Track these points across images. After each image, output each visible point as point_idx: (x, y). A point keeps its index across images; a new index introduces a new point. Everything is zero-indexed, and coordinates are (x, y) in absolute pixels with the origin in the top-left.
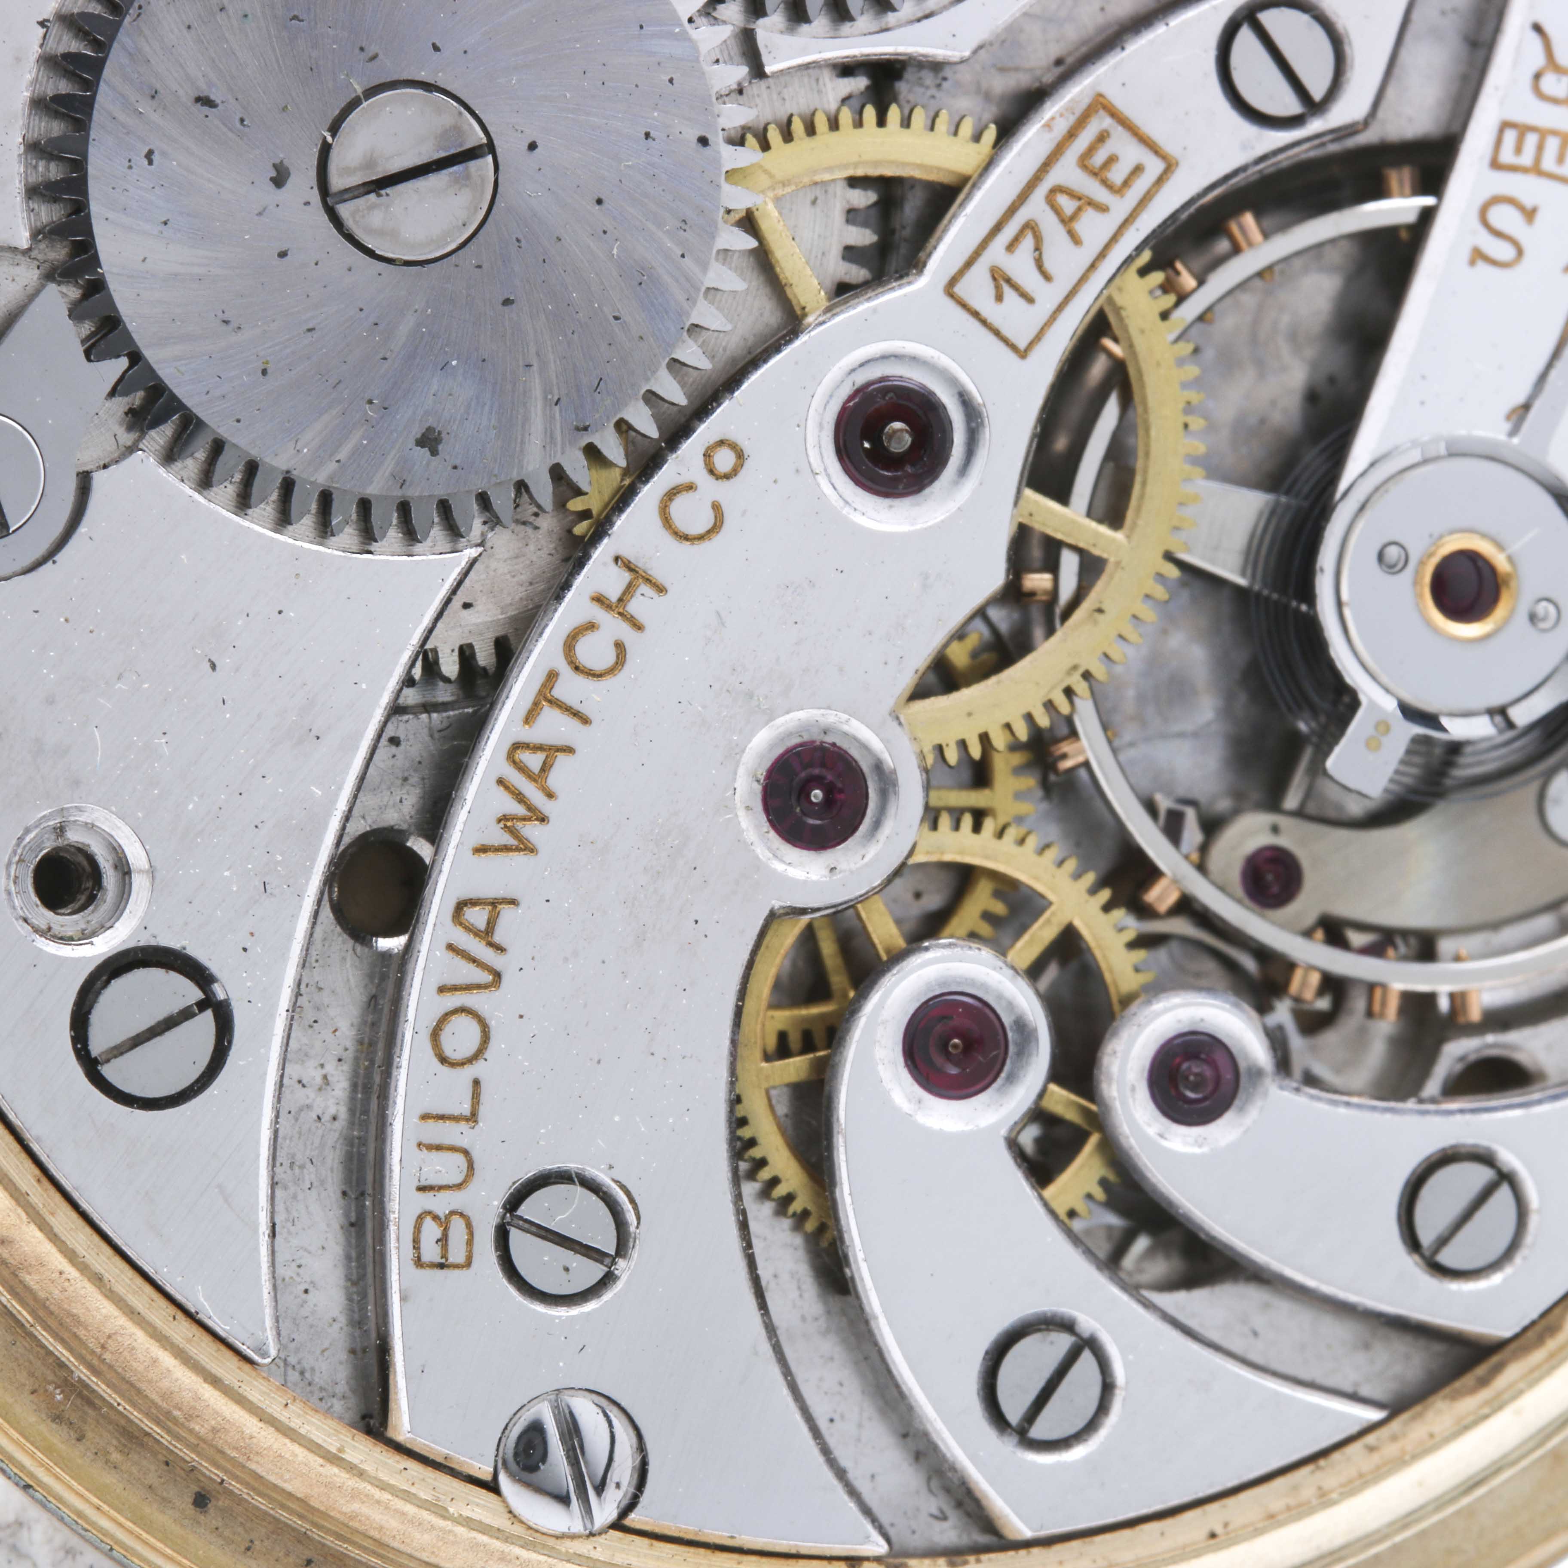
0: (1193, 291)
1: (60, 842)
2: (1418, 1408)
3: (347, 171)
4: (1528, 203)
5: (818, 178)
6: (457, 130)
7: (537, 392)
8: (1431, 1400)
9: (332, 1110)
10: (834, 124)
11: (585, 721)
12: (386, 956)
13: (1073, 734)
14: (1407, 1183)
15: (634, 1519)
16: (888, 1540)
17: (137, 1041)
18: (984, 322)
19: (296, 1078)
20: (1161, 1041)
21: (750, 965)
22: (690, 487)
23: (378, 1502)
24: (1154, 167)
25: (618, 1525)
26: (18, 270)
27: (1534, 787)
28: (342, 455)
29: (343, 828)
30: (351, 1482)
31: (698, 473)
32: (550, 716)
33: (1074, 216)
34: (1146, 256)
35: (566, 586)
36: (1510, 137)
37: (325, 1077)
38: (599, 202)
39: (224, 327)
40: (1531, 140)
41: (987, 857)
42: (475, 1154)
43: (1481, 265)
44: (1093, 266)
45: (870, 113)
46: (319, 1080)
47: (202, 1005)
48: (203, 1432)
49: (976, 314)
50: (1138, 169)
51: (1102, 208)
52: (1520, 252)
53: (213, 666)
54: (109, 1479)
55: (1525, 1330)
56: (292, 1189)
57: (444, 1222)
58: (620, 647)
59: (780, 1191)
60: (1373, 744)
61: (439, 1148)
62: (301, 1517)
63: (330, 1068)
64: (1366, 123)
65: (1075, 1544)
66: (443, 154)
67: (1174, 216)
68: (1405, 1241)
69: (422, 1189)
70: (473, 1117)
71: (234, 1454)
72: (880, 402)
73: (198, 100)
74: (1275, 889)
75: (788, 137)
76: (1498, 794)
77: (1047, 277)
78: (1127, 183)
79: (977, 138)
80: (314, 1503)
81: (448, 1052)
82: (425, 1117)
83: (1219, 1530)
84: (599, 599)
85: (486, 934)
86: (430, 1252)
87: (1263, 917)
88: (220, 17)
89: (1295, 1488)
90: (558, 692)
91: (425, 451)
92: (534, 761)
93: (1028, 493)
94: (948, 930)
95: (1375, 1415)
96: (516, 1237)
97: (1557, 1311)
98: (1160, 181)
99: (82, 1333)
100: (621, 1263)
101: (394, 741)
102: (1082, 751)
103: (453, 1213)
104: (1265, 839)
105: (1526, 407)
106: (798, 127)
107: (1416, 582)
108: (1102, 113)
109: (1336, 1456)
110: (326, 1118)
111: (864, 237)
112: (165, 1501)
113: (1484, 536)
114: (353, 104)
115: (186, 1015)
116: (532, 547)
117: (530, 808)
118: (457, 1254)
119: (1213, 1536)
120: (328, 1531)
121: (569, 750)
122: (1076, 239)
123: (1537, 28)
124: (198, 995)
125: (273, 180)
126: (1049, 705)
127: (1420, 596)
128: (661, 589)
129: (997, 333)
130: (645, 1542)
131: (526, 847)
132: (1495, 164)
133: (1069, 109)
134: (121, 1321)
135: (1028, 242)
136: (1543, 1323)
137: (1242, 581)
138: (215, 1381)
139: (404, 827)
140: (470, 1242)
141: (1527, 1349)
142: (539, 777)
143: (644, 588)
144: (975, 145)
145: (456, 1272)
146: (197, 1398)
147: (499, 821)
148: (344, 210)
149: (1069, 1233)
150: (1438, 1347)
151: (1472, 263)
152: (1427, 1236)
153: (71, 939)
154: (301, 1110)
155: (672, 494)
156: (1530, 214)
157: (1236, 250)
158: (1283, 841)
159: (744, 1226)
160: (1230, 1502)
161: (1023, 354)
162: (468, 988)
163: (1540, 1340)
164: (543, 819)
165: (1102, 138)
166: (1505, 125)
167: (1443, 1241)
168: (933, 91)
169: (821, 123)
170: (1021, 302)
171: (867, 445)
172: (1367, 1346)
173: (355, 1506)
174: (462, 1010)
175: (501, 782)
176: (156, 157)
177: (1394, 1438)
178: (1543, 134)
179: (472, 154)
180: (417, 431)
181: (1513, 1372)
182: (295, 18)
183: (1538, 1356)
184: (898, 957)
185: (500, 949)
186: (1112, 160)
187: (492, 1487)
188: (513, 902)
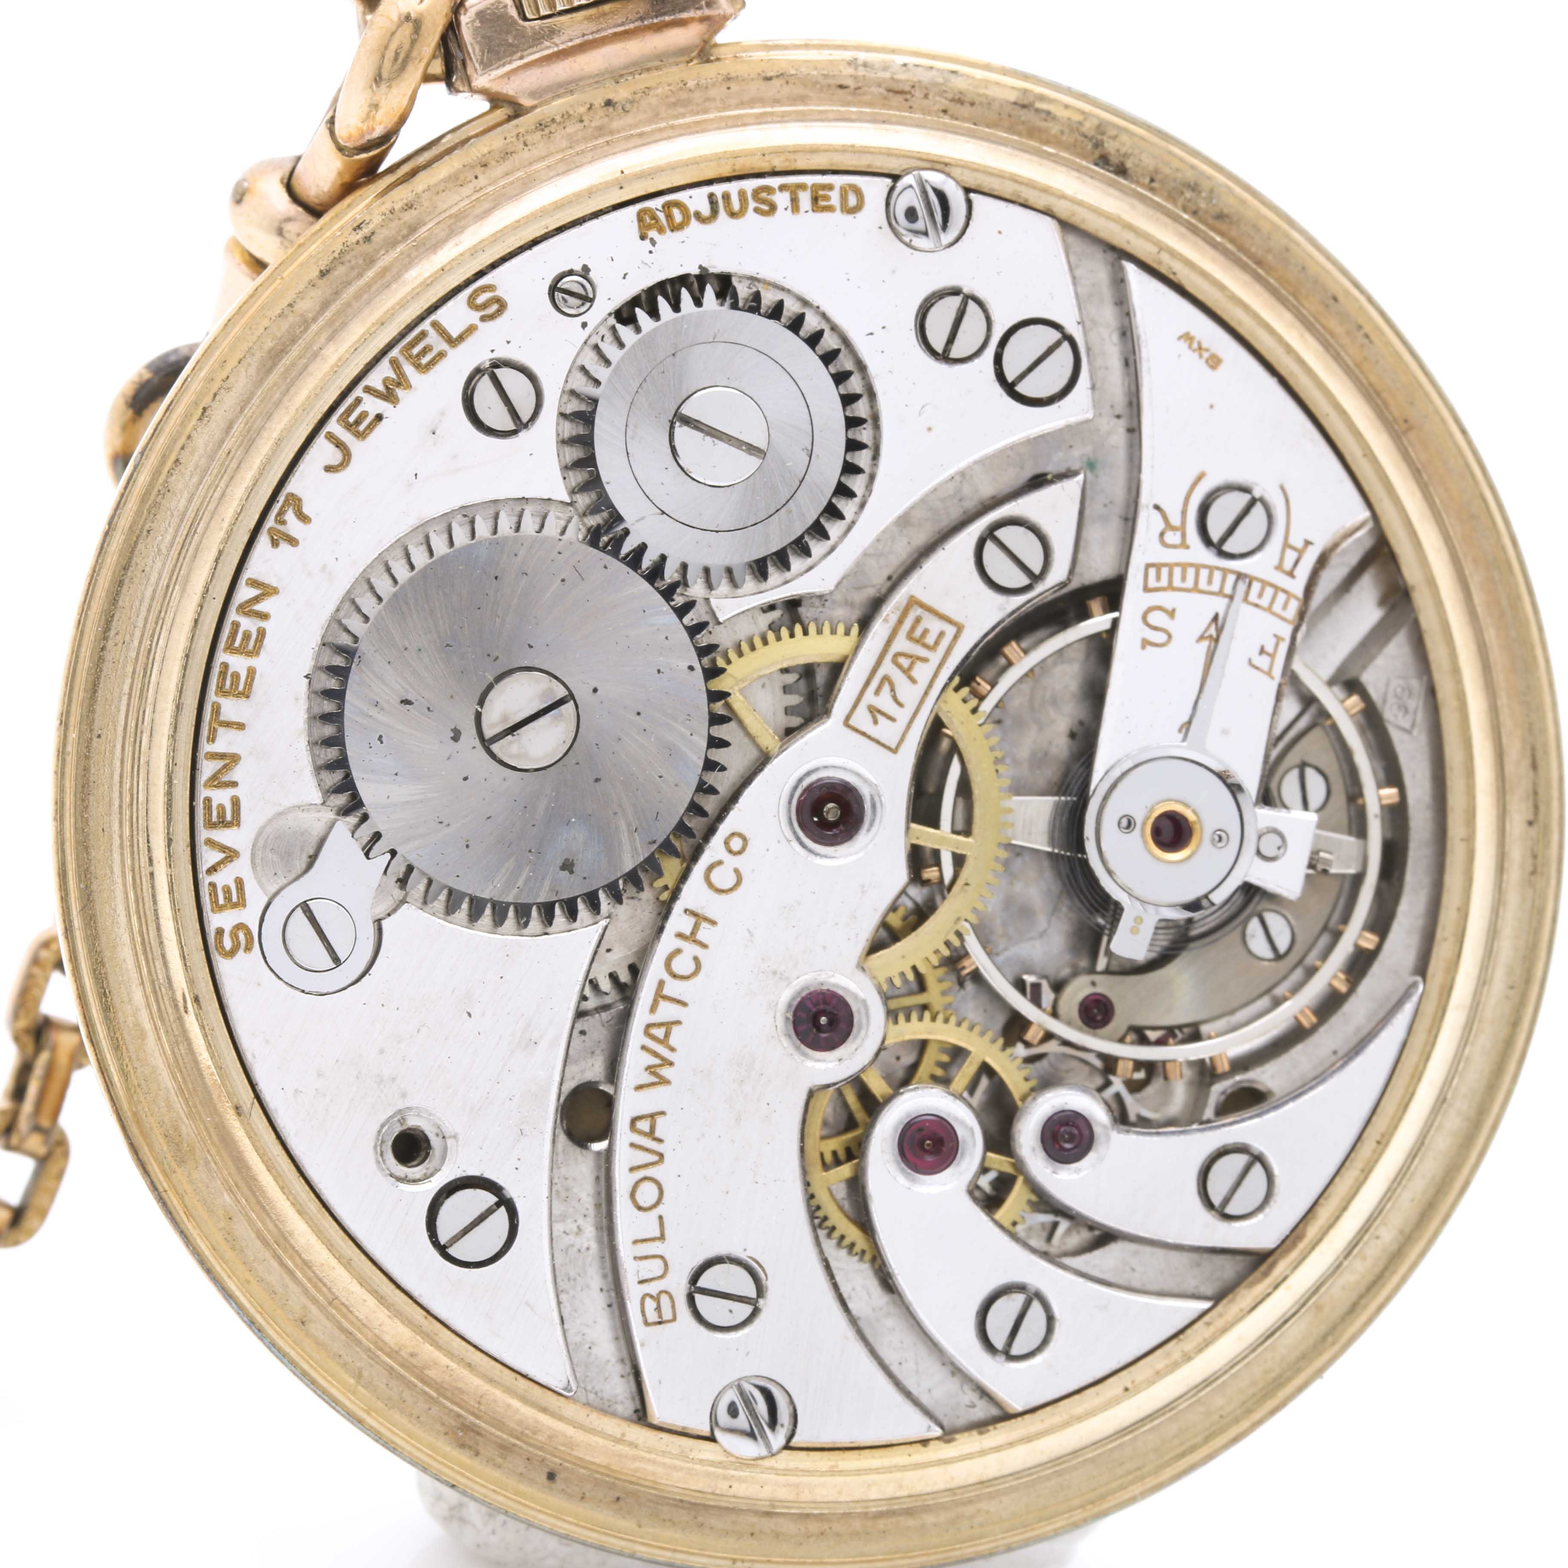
0: (989, 692)
1: (405, 1127)
2: (1231, 1296)
3: (493, 726)
4: (1169, 608)
5: (761, 674)
6: (551, 690)
7: (623, 826)
8: (1237, 1290)
9: (586, 1245)
10: (765, 642)
11: (684, 1004)
12: (598, 1153)
13: (966, 954)
14: (1200, 1173)
15: (794, 1442)
16: (942, 1427)
17: (466, 1231)
18: (869, 737)
19: (562, 1229)
20: (1045, 1119)
21: (804, 1121)
22: (720, 863)
23: (649, 1460)
24: (950, 631)
25: (787, 1447)
26: (320, 814)
27: (1239, 929)
28: (520, 883)
29: (560, 1090)
30: (632, 1452)
31: (722, 854)
32: (663, 1005)
33: (911, 667)
34: (957, 680)
35: (661, 929)
36: (1152, 572)
37: (578, 1227)
38: (639, 714)
39: (440, 826)
40: (1165, 571)
41: (930, 1033)
42: (667, 1257)
43: (1149, 648)
44: (926, 693)
45: (784, 632)
46: (575, 1229)
47: (498, 1205)
48: (543, 1440)
49: (864, 734)
50: (942, 634)
51: (925, 660)
52: (1170, 636)
53: (470, 1015)
54: (496, 1474)
55: (1283, 1241)
56: (572, 1293)
57: (657, 1299)
58: (696, 959)
59: (846, 1242)
60: (1134, 931)
61: (646, 1258)
62: (608, 1476)
63: (581, 1221)
64: (1069, 580)
65: (1048, 1409)
66: (545, 705)
67: (967, 657)
68: (1205, 1205)
69: (641, 1282)
70: (662, 1237)
71: (563, 1448)
72: (817, 794)
73: (402, 702)
74: (1099, 1018)
75: (740, 654)
76: (1217, 940)
77: (901, 705)
78: (937, 643)
79: (847, 633)
80: (613, 1467)
81: (642, 1204)
82: (635, 1242)
83: (1129, 1386)
84: (680, 935)
85: (651, 1134)
86: (652, 1316)
87: (1095, 1035)
88: (406, 653)
89: (1169, 1354)
90: (666, 991)
91: (566, 873)
92: (660, 1033)
93: (914, 826)
94: (914, 1082)
95: (1206, 1305)
96: (699, 1298)
97: (1301, 1226)
98: (956, 637)
99: (465, 1397)
100: (761, 1302)
101: (583, 1033)
102: (973, 963)
103: (661, 1292)
104: (1088, 991)
105: (1189, 723)
106: (745, 647)
107: (1143, 835)
108: (915, 606)
109: (1189, 1332)
110: (583, 1249)
111: (795, 700)
112: (532, 1481)
113: (1177, 801)
114: (490, 687)
115: (489, 1212)
116: (639, 911)
117: (662, 1058)
118: (667, 1314)
119: (1126, 1389)
120: (625, 1481)
121: (678, 1022)
122: (913, 681)
123: (1157, 507)
124: (495, 1199)
125: (452, 738)
126: (947, 944)
127: (1145, 842)
128: (713, 923)
129: (878, 742)
130: (804, 1453)
131: (664, 1081)
132: (1146, 589)
133: (897, 608)
134: (486, 1387)
135: (886, 688)
136: (1294, 1234)
137: (1049, 849)
138: (544, 1410)
139: (597, 1079)
140: (673, 1307)
141: (1288, 1251)
142: (664, 1041)
143: (704, 925)
144: (847, 638)
145: (669, 1325)
146: (537, 1421)
147: (646, 1069)
148: (495, 747)
149: (1014, 1236)
150: (1239, 1258)
151: (1143, 647)
152: (1217, 1200)
153: (419, 1180)
154: (567, 1249)
155: (711, 868)
156: (1171, 614)
157: (1010, 664)
158: (1099, 990)
159: (828, 1267)
160: (1132, 1368)
161: (895, 751)
162: (646, 1166)
163: (1294, 1245)
164: (671, 1064)
165: (918, 620)
166: (1148, 566)
167: (1227, 1200)
168: (821, 609)
169: (758, 642)
170: (888, 722)
171: (816, 819)
172: (1198, 1265)
173: (637, 1464)
174: (646, 1178)
175: (643, 1048)
176: (384, 739)
177: (1220, 1315)
178: (1171, 566)
179: (561, 702)
180: (559, 862)
181: (1281, 1267)
182: (448, 645)
183: (1294, 1254)
184: (888, 1100)
185: (660, 1141)
186: (926, 632)
187: (712, 1439)
188: (663, 1113)
